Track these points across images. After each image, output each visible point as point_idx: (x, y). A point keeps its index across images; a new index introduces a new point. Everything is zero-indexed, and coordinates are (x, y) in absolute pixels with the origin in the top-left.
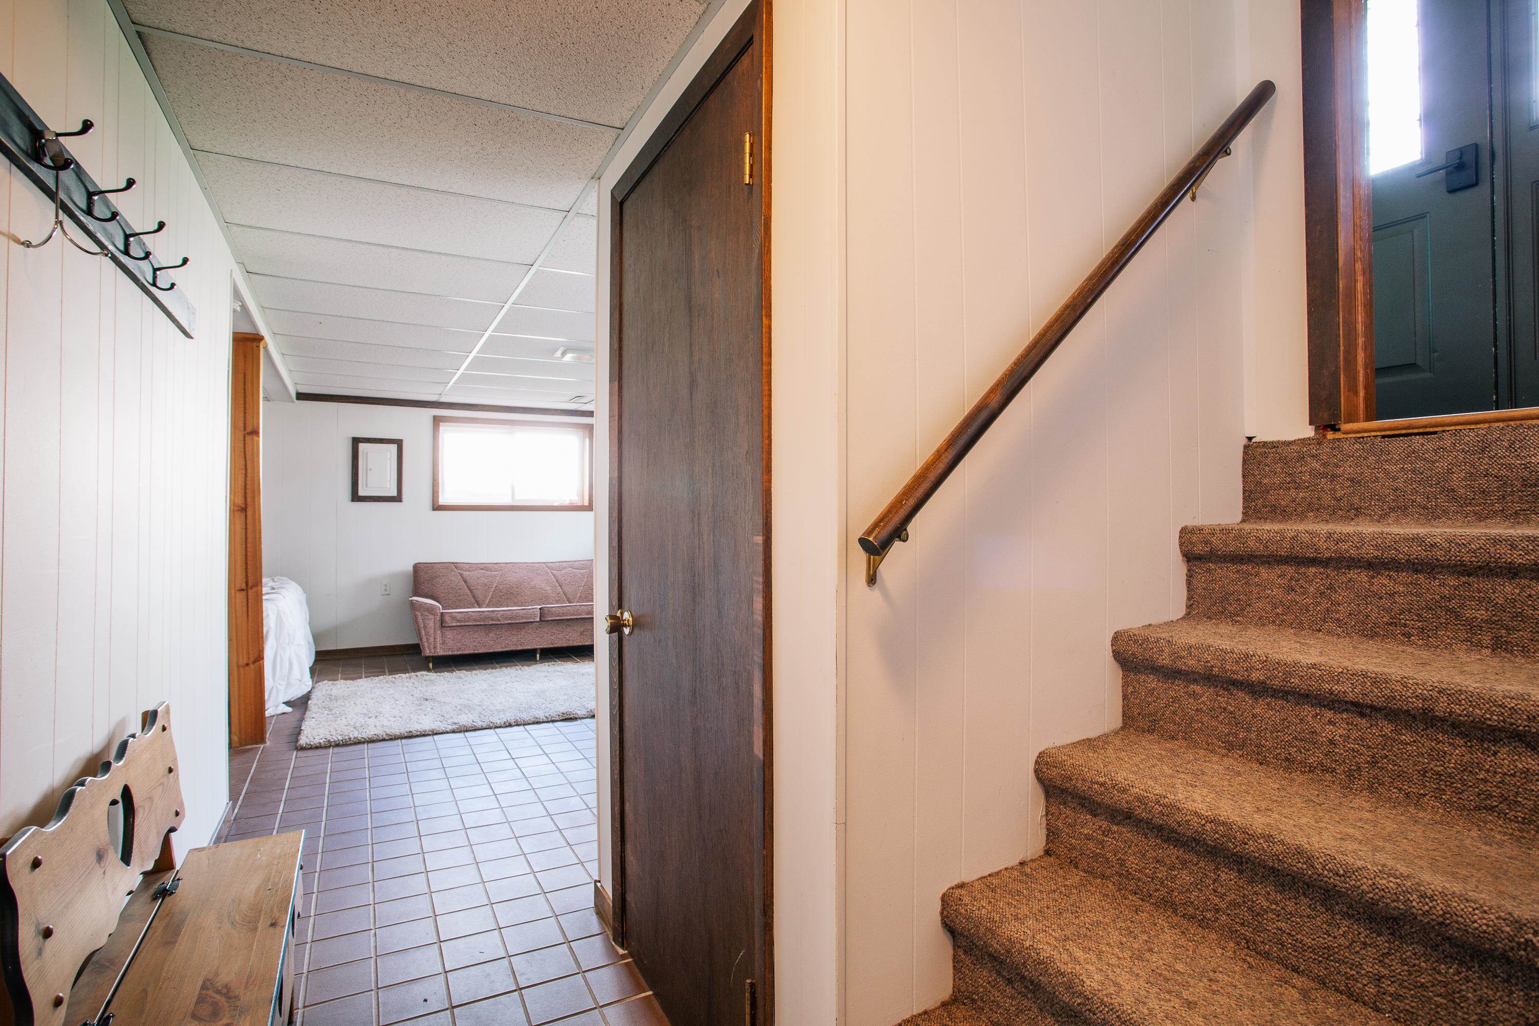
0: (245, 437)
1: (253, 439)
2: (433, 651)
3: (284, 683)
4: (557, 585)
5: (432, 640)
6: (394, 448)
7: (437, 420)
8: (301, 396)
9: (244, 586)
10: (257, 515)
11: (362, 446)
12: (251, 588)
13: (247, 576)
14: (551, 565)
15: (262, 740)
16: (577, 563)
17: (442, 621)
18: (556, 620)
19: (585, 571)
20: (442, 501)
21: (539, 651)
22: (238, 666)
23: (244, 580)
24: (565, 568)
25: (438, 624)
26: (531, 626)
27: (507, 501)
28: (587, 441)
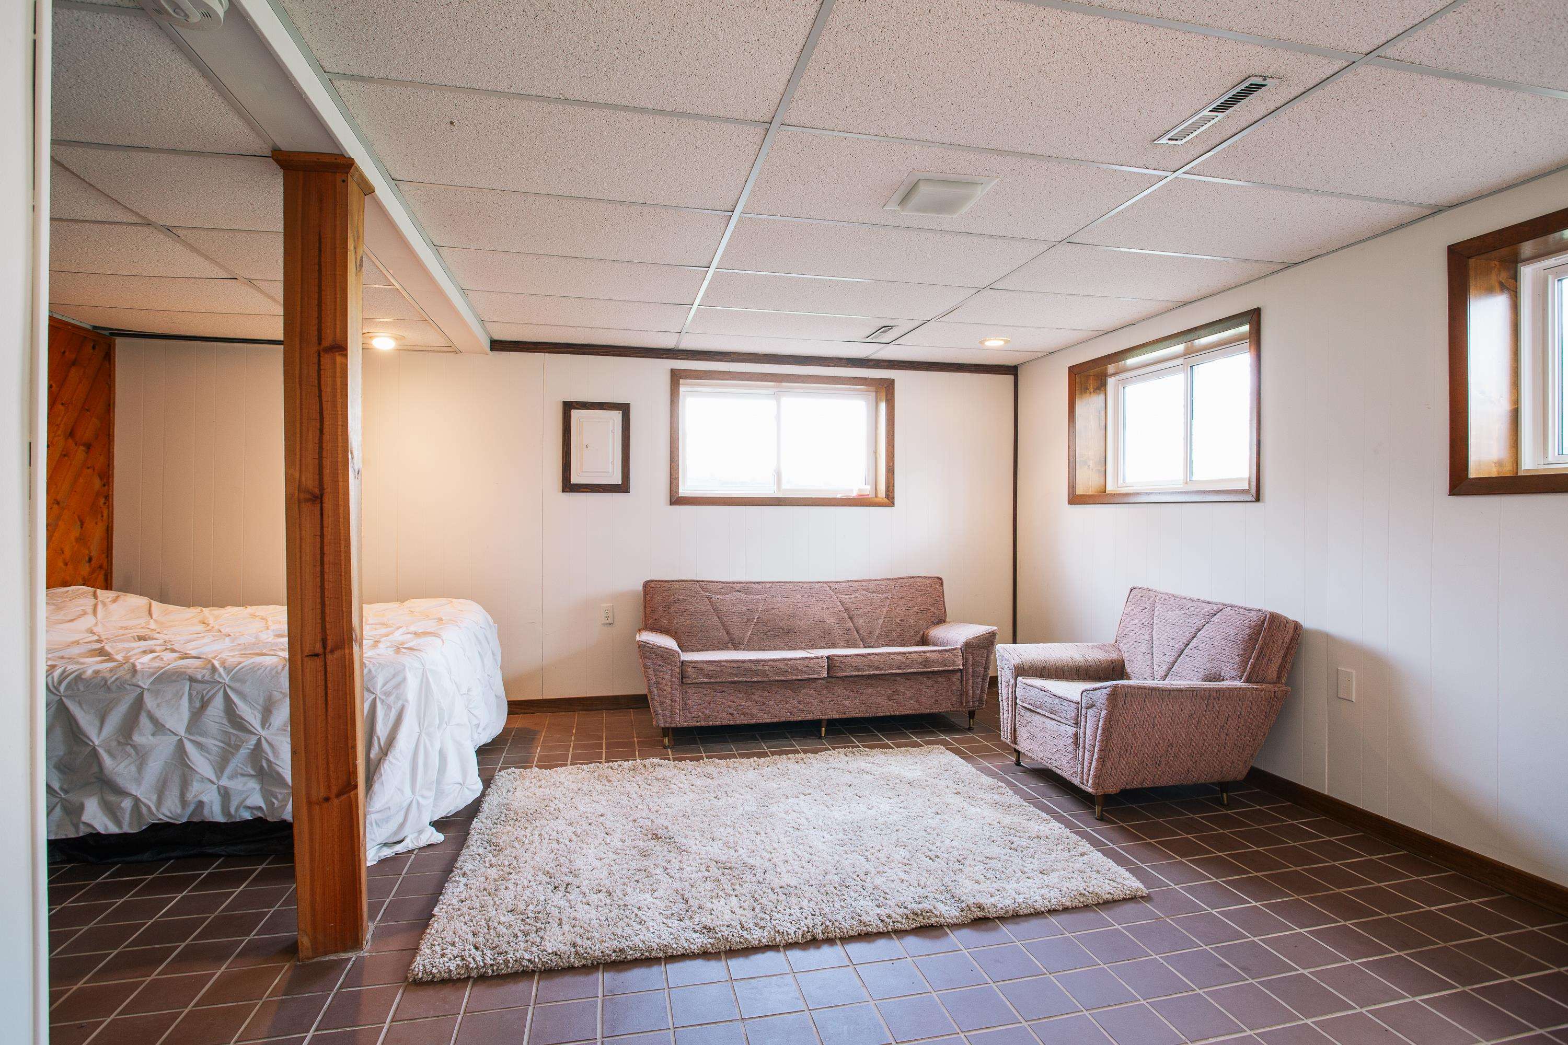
0: (319, 355)
1: (334, 362)
2: (669, 720)
3: (431, 794)
4: (847, 617)
5: (667, 703)
6: (617, 415)
7: (676, 377)
8: (497, 345)
9: (318, 648)
10: (341, 510)
11: (575, 414)
12: (332, 651)
13: (324, 629)
14: (836, 586)
15: (356, 943)
16: (873, 584)
17: (683, 675)
18: (851, 676)
19: (885, 595)
20: (684, 490)
21: (824, 723)
22: (310, 803)
23: (319, 637)
24: (856, 591)
25: (677, 679)
26: (814, 685)
27: (769, 491)
28: (883, 406)
